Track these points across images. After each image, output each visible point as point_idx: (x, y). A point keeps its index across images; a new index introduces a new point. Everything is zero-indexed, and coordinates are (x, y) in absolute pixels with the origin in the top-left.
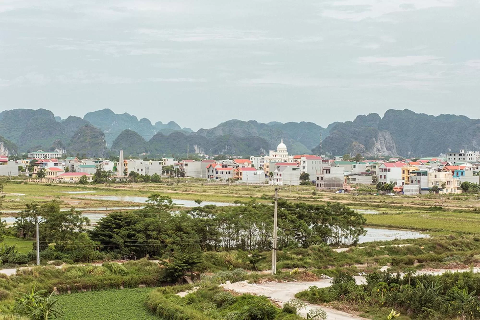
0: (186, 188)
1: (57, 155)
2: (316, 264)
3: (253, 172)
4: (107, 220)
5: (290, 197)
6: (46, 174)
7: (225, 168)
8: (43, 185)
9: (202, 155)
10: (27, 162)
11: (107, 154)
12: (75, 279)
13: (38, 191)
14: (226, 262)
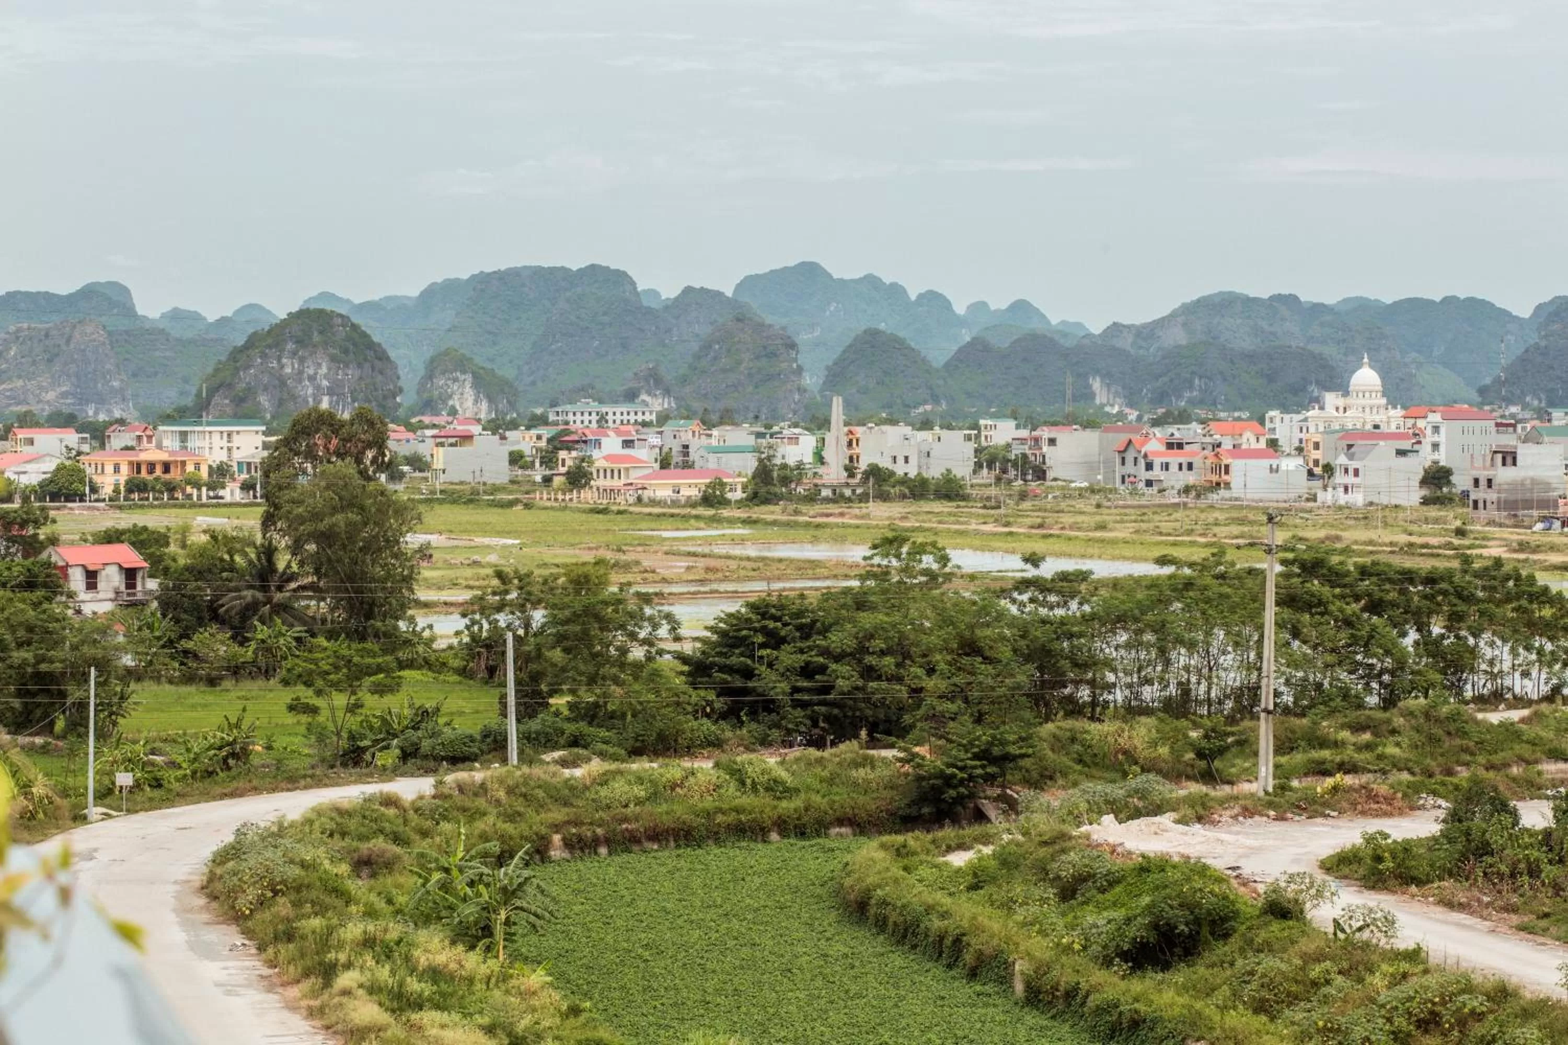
0: (1043, 518)
1: (640, 414)
2: (1416, 762)
3: (1265, 463)
4: (739, 619)
5: (1380, 545)
6: (595, 476)
7: (1176, 451)
8: (583, 511)
9: (1115, 410)
10: (539, 437)
11: (807, 408)
12: (624, 810)
13: (564, 532)
14: (1120, 757)
